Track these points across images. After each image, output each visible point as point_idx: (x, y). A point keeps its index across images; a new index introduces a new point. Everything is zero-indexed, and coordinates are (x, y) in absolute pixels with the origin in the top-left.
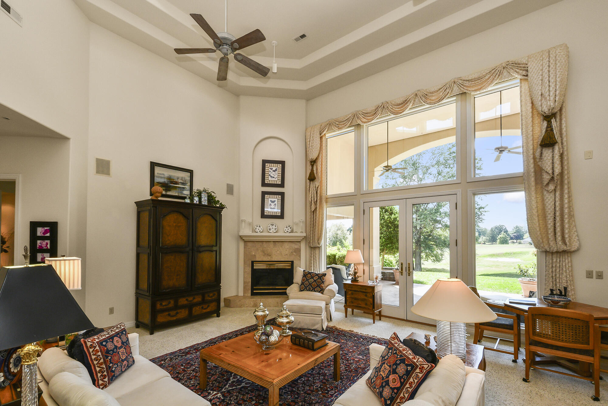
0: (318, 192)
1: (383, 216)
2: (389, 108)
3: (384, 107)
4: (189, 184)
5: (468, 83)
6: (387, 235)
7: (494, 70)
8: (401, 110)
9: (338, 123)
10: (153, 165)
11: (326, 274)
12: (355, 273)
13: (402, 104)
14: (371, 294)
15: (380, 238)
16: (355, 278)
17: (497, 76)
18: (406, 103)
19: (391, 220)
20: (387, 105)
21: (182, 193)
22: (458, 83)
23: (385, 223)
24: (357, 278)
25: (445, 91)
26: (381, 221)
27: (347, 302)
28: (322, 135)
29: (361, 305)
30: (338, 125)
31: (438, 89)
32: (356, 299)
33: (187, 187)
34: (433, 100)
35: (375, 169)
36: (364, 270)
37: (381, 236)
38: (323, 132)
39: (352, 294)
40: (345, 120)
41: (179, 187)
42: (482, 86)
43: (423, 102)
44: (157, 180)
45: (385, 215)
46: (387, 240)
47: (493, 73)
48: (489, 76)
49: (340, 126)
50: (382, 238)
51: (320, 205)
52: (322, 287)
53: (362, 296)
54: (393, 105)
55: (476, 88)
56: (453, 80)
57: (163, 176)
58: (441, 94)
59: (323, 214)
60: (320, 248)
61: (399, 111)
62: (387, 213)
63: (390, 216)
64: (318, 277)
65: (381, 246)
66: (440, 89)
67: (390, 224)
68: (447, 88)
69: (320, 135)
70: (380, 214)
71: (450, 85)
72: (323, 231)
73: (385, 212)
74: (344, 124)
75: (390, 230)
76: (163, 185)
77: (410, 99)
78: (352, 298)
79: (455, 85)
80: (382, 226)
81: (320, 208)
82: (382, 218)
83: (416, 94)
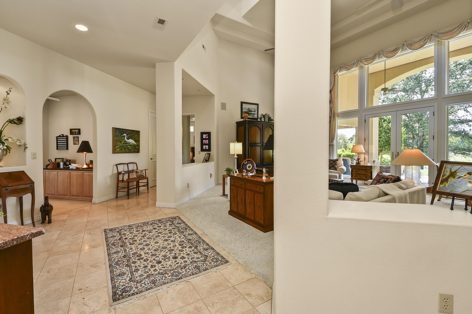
0: (332, 110)
1: (382, 125)
2: (384, 54)
3: (380, 54)
4: (257, 111)
5: (442, 34)
6: (386, 139)
7: (461, 25)
8: (393, 55)
9: (346, 66)
10: (242, 103)
11: (338, 160)
12: (358, 159)
13: (393, 51)
14: (370, 171)
15: (379, 141)
16: (359, 162)
17: (463, 29)
18: (397, 50)
19: (389, 127)
20: (383, 52)
21: (254, 116)
22: (435, 35)
23: (383, 130)
24: (360, 162)
25: (424, 41)
26: (380, 128)
27: (353, 176)
28: (335, 75)
29: (362, 177)
30: (347, 67)
31: (419, 40)
32: (359, 174)
33: (256, 113)
34: (416, 47)
35: (375, 90)
36: (365, 158)
37: (380, 140)
38: (336, 72)
39: (356, 171)
40: (352, 64)
41: (253, 113)
42: (452, 36)
43: (408, 49)
44: (244, 110)
45: (384, 124)
46: (385, 142)
47: (460, 27)
48: (457, 29)
49: (348, 68)
50: (381, 141)
51: (333, 118)
52: (336, 167)
53: (364, 172)
54: (387, 52)
55: (447, 37)
56: (430, 33)
57: (246, 108)
58: (422, 43)
59: (335, 124)
60: (333, 145)
61: (391, 55)
62: (385, 122)
63: (388, 125)
64: (333, 161)
65: (380, 147)
66: (421, 40)
67: (388, 131)
68: (426, 39)
69: (334, 74)
70: (379, 123)
71: (429, 37)
72: (335, 134)
73: (384, 121)
74: (351, 67)
75: (388, 135)
76: (246, 112)
77: (399, 48)
78: (357, 174)
79: (432, 36)
80: (380, 132)
81: (333, 120)
82: (380, 126)
83: (404, 44)
